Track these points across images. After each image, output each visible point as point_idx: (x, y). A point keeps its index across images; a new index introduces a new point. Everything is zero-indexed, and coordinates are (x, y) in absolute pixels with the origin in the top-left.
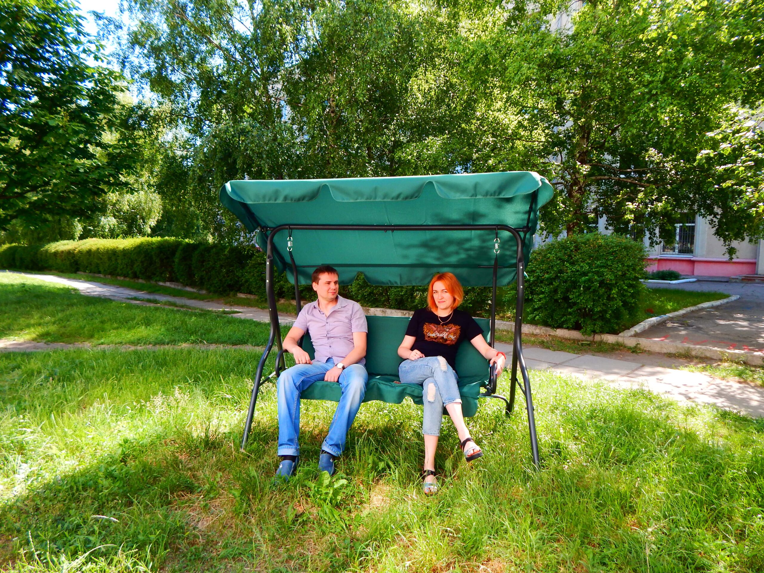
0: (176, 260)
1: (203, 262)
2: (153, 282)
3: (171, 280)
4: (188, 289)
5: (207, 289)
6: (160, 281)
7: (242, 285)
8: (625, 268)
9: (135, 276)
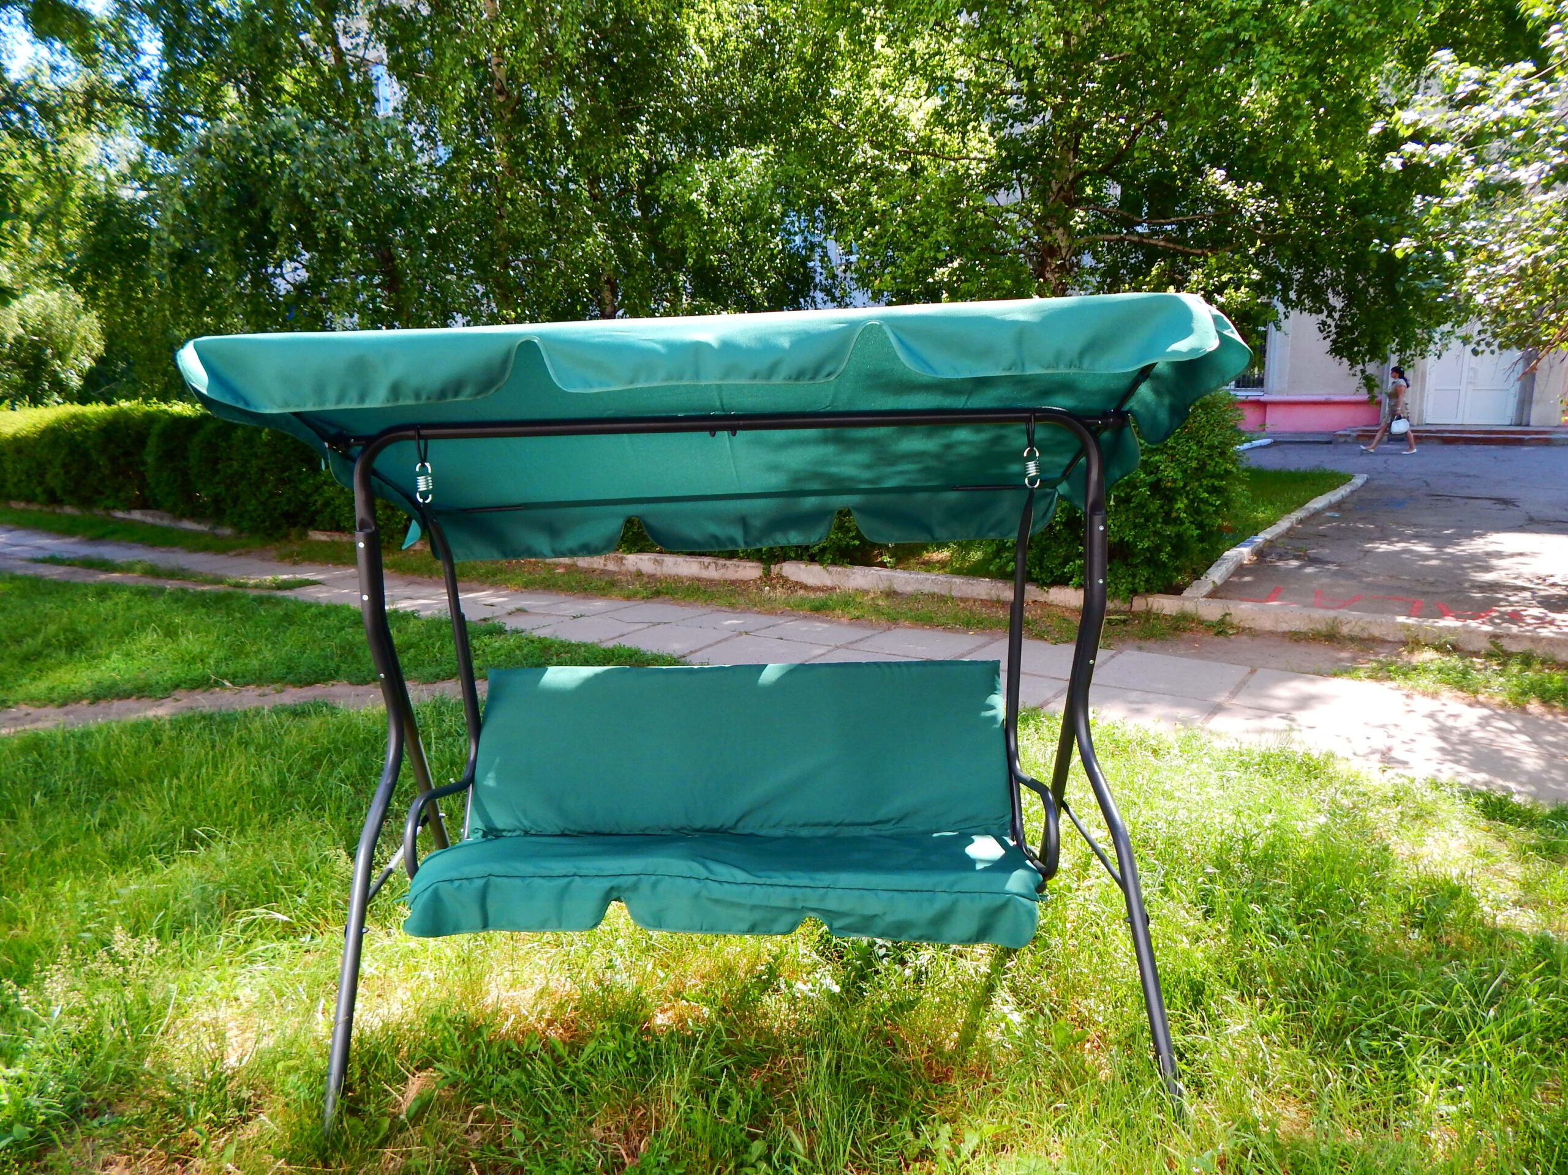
0: (150, 459)
1: (216, 461)
2: (99, 512)
3: (144, 504)
4: (188, 525)
5: (234, 525)
6: (114, 508)
7: (317, 512)
8: (1205, 452)
9: (53, 499)
